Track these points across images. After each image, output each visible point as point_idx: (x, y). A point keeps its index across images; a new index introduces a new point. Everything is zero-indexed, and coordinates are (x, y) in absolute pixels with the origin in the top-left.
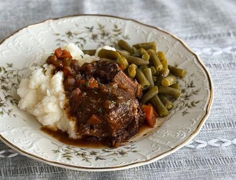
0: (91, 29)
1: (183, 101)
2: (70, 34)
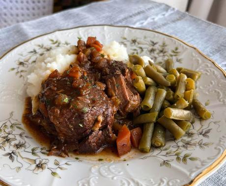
0: (154, 44)
1: (179, 146)
2: (134, 41)
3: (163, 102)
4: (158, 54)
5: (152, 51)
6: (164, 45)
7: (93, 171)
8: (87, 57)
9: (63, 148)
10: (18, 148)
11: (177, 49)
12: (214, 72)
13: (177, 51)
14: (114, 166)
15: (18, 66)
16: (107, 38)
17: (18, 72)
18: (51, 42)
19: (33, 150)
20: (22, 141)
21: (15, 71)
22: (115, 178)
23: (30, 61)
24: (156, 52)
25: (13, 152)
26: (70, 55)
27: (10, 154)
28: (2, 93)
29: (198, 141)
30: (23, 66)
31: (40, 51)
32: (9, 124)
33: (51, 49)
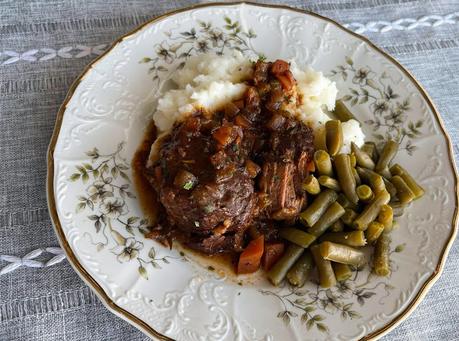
0: (391, 95)
1: (317, 298)
2: (362, 75)
3: (334, 223)
4: (386, 118)
5: (381, 108)
6: (405, 107)
7: (191, 286)
8: (260, 97)
9: (169, 234)
10: (111, 211)
11: (419, 125)
12: (445, 199)
13: (418, 129)
14: (221, 288)
15: (156, 56)
16: (321, 47)
17: (153, 68)
18: (226, 24)
19: (129, 221)
20: (120, 201)
21: (150, 65)
22: (212, 309)
23: (179, 52)
24: (385, 114)
25: (102, 216)
26: (234, 84)
27: (98, 218)
28: (119, 103)
29: (346, 302)
30: (165, 59)
31: (201, 36)
32: (111, 165)
33: (221, 37)
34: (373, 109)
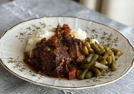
0: (105, 34)
2: (93, 31)
4: (106, 40)
5: (103, 38)
8: (61, 34)
10: (23, 69)
13: (117, 40)
15: (19, 35)
17: (20, 39)
18: (40, 24)
19: (30, 71)
21: (18, 38)
23: (27, 33)
24: (105, 39)
25: (21, 70)
26: (52, 32)
29: (106, 77)
30: (23, 35)
31: (33, 28)
32: (17, 61)
33: (39, 28)
34: (100, 39)
